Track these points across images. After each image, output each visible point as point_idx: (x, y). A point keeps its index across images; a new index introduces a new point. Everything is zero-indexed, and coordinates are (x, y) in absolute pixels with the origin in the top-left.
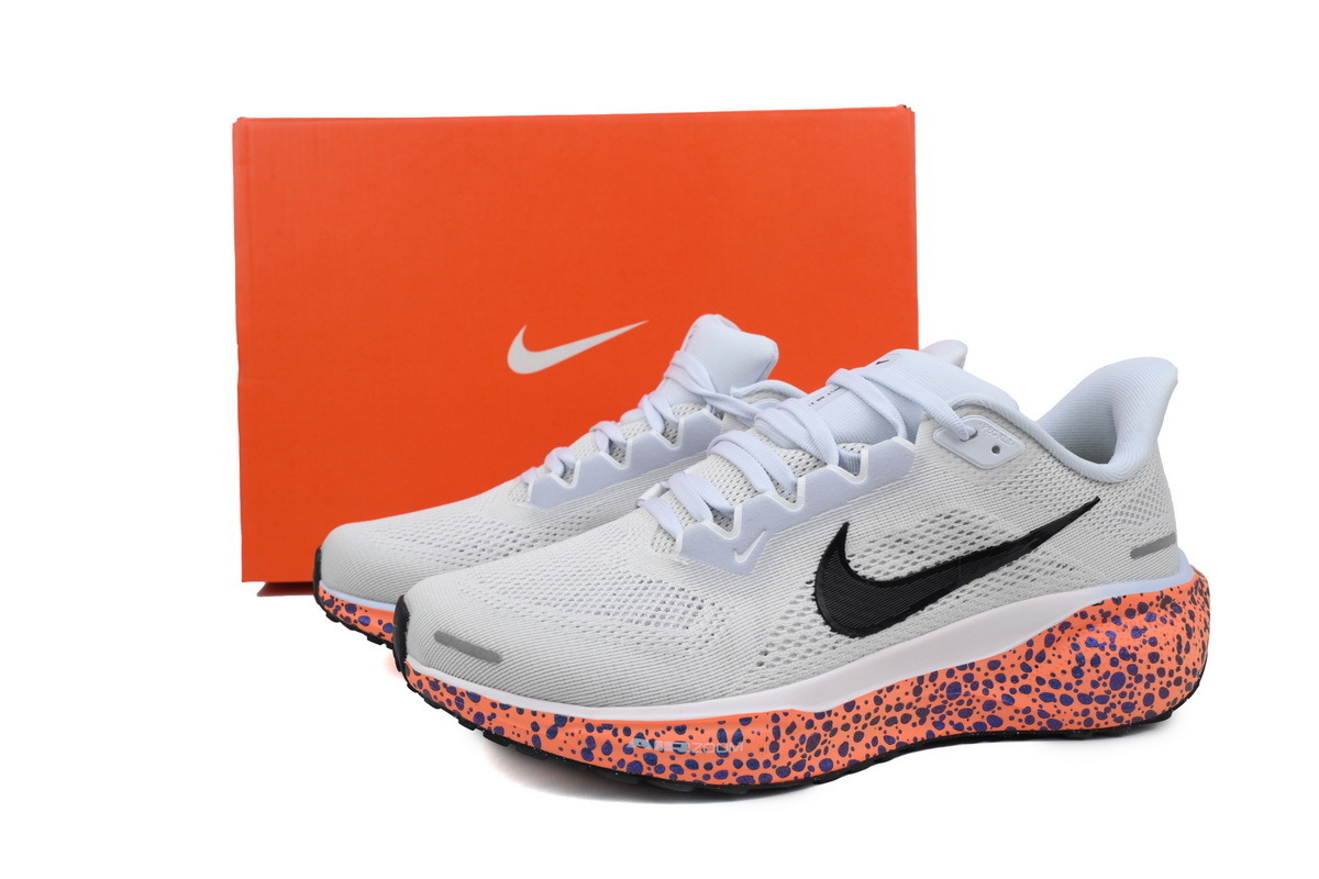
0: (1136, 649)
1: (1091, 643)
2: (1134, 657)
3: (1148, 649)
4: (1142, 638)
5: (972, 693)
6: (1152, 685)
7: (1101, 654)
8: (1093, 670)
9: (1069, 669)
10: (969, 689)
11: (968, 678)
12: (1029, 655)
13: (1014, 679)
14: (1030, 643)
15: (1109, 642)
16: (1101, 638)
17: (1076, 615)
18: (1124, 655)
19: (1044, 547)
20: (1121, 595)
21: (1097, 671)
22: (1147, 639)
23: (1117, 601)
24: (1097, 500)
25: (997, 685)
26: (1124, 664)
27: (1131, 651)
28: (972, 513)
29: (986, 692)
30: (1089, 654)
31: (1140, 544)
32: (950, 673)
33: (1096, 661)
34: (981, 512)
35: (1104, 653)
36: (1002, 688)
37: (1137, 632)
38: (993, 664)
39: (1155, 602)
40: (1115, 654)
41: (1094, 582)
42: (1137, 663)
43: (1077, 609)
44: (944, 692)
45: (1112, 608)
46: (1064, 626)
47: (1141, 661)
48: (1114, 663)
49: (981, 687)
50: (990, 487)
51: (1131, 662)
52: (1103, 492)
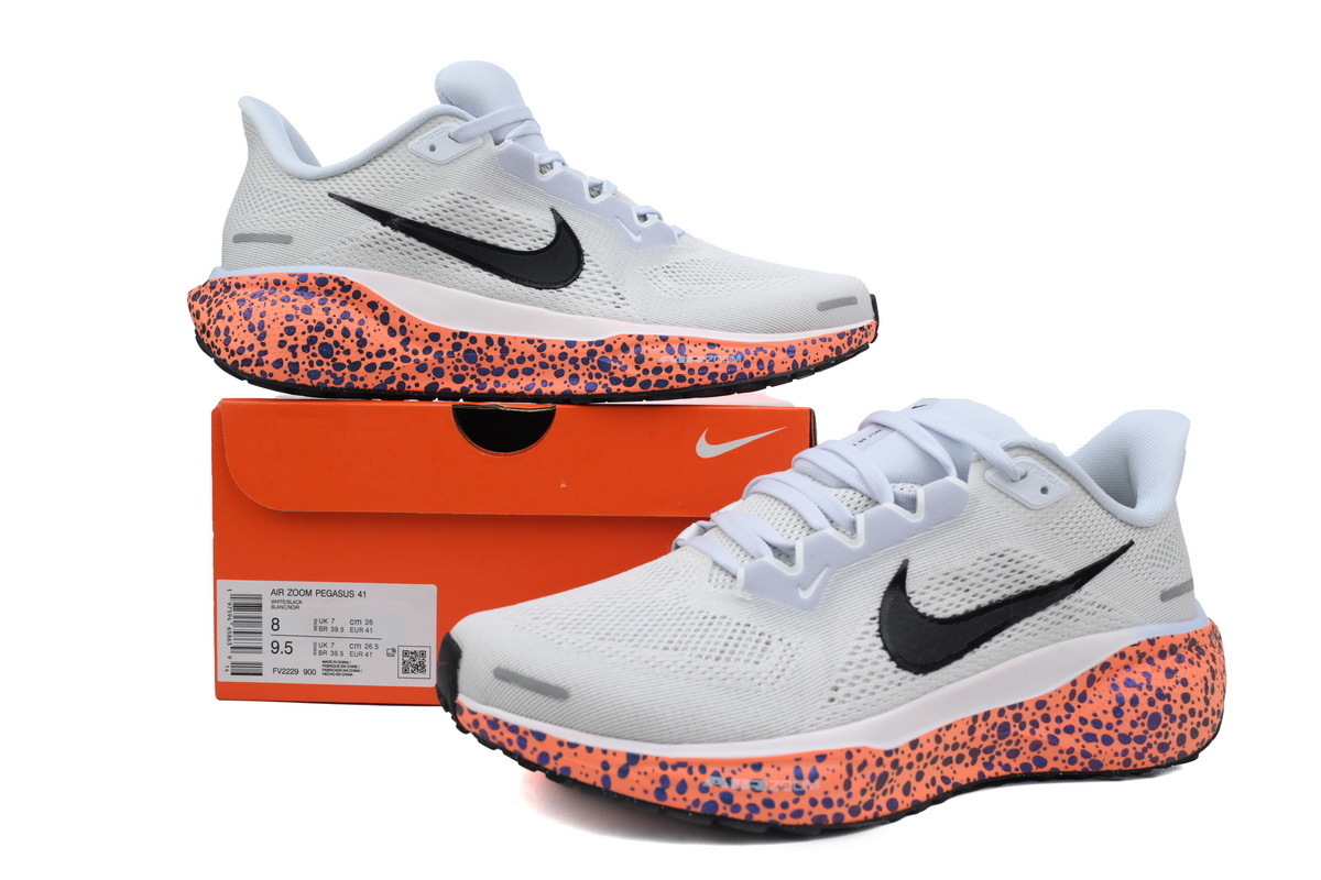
0: (1170, 689)
1: (1128, 683)
2: (1168, 696)
3: (1180, 690)
4: (1175, 678)
5: (1020, 732)
6: (1185, 725)
7: (1139, 694)
8: (1133, 709)
9: (1110, 709)
10: (1017, 729)
11: (1017, 718)
12: (1072, 694)
13: (1059, 720)
14: (1074, 683)
15: (1145, 683)
16: (1139, 679)
17: (1115, 655)
18: (1160, 695)
19: (1087, 587)
20: (1155, 636)
21: (1136, 711)
22: (1179, 679)
23: (1151, 642)
24: (1132, 543)
25: (1042, 725)
26: (1160, 704)
27: (1166, 691)
28: (1024, 552)
29: (1033, 732)
30: (1128, 694)
31: (1168, 587)
32: (1001, 712)
33: (1134, 701)
34: (1032, 552)
35: (1142, 693)
36: (1047, 729)
37: (1170, 673)
38: (1040, 704)
39: (1184, 644)
40: (1152, 694)
41: (1129, 624)
42: (1171, 703)
43: (1117, 650)
44: (995, 732)
45: (1145, 648)
46: (1105, 666)
47: (1175, 701)
48: (1151, 703)
49: (1029, 727)
50: (1039, 527)
51: (1166, 702)
52: (1136, 536)
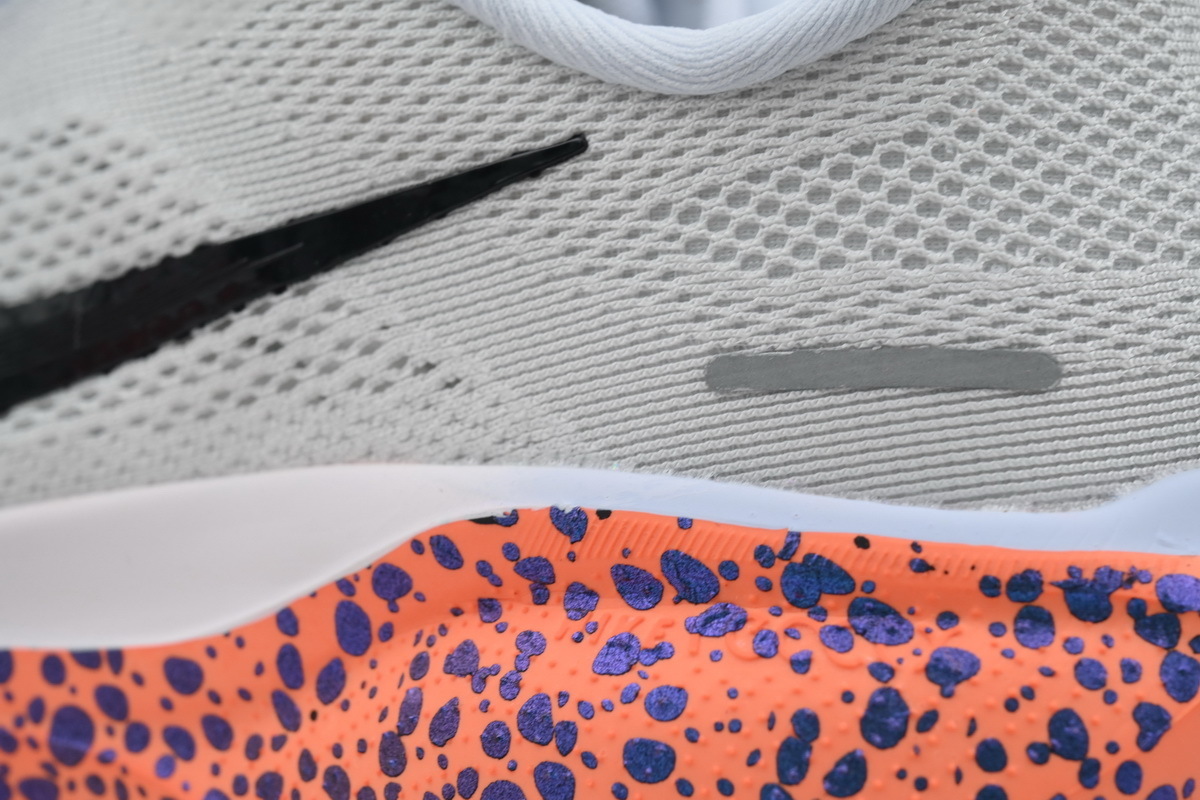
0: (586, 710)
1: (463, 663)
2: (566, 736)
3: (638, 723)
4: (632, 678)
5: (124, 756)
7: (469, 701)
8: (432, 753)
9: (374, 734)
10: (117, 744)
11: (113, 702)
12: (290, 663)
13: (254, 749)
14: (287, 620)
15: (507, 667)
16: (496, 649)
17: (416, 546)
18: (537, 723)
19: (333, 284)
20: (591, 505)
21: (443, 762)
22: (646, 688)
23: (571, 524)
24: (574, 147)
25: (206, 753)
26: (527, 756)
27: (559, 715)
28: (115, 133)
29: (165, 767)
30: (438, 690)
31: (758, 339)
32: (53, 667)
33: (445, 725)
35: (478, 699)
36: (216, 770)
37: (623, 652)
38: (183, 673)
39: (750, 569)
40: (507, 712)
41: (528, 447)
42: (573, 762)
43: (423, 524)
44: (42, 732)
45: (552, 546)
46: (389, 580)
47: (589, 760)
48: (495, 743)
49: (158, 748)
50: (174, 53)
51: (550, 753)
52: (609, 124)
